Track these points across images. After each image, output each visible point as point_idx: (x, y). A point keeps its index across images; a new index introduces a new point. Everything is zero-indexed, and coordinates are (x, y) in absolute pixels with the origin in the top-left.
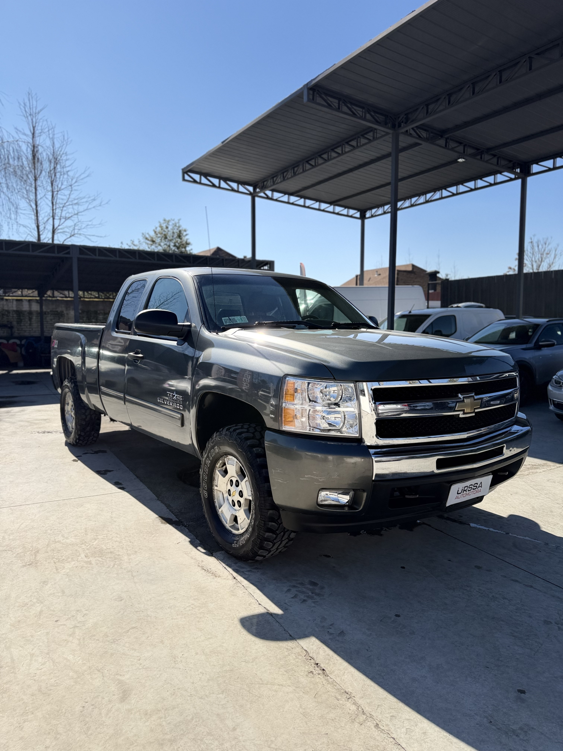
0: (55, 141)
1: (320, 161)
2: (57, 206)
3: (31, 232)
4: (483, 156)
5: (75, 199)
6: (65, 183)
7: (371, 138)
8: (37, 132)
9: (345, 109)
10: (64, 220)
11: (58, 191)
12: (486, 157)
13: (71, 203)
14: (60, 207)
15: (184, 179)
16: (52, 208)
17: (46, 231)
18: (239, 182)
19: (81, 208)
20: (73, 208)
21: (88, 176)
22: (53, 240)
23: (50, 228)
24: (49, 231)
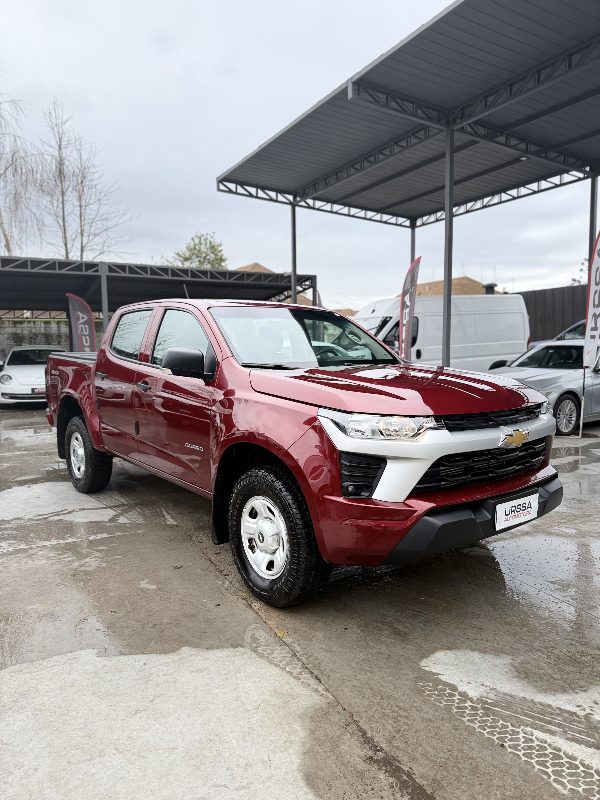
0: (83, 153)
1: (366, 164)
2: (86, 222)
3: (59, 250)
4: (548, 153)
5: (104, 214)
6: (93, 197)
7: (423, 137)
8: (63, 144)
9: (394, 105)
10: (93, 237)
11: (86, 206)
12: (552, 155)
13: (100, 219)
14: (88, 223)
15: (219, 190)
16: (80, 225)
17: (74, 249)
18: (279, 191)
19: (110, 224)
20: (102, 224)
22: (82, 258)
23: (78, 245)
24: (77, 249)
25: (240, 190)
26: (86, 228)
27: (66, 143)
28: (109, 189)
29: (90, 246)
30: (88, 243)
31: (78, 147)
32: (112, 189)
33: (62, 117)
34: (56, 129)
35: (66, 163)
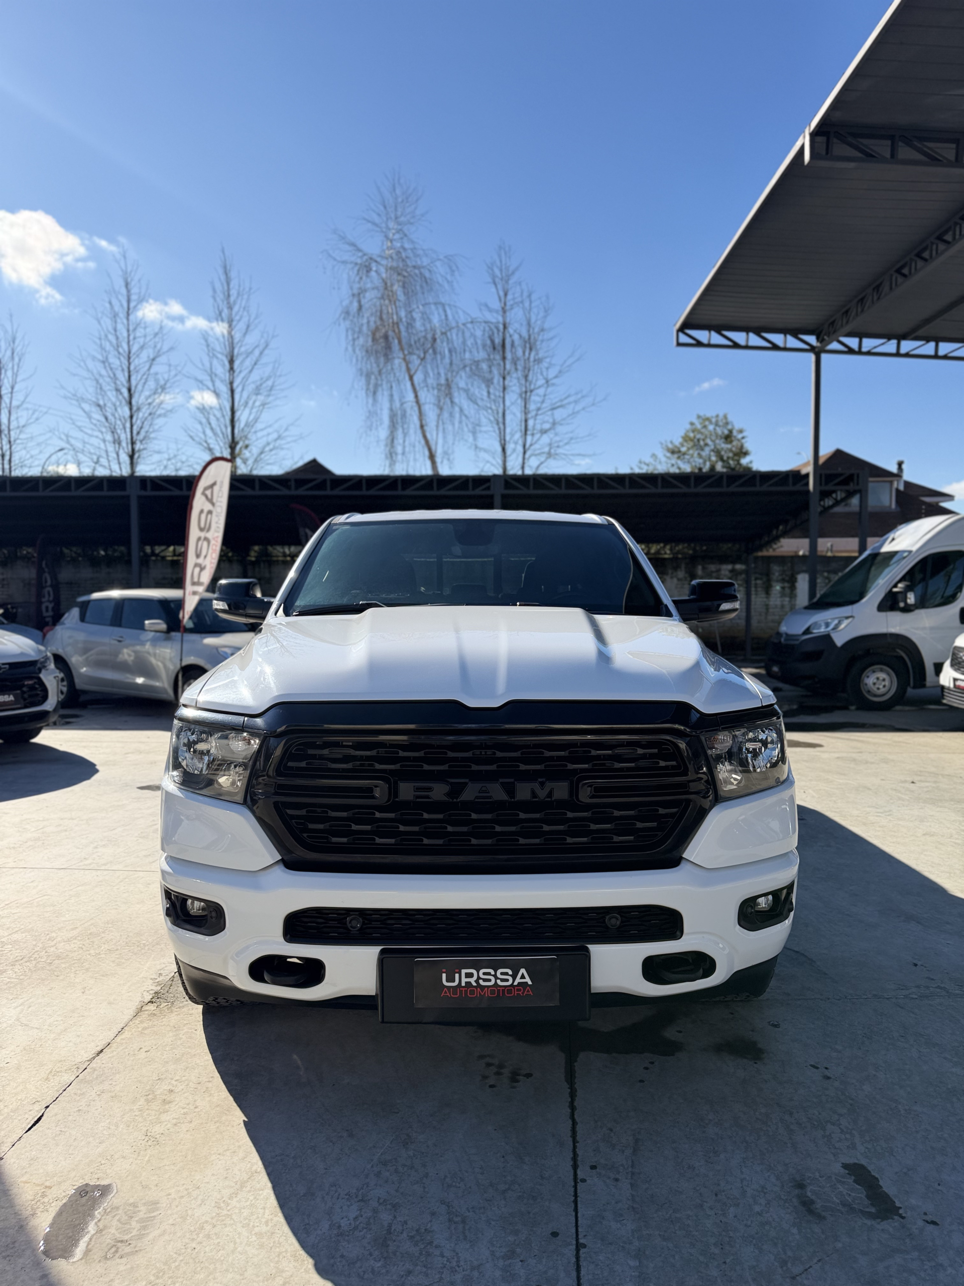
1: (918, 264)
9: (908, 154)
10: (538, 435)
11: (531, 391)
14: (534, 416)
15: (679, 344)
17: (515, 455)
18: (784, 331)
21: (578, 360)
22: (523, 468)
23: (520, 449)
24: (518, 455)
25: (716, 338)
26: (531, 423)
27: (512, 302)
28: (565, 362)
29: (539, 449)
30: (531, 445)
31: (527, 304)
32: (568, 363)
33: (509, 267)
34: (500, 287)
35: (511, 331)
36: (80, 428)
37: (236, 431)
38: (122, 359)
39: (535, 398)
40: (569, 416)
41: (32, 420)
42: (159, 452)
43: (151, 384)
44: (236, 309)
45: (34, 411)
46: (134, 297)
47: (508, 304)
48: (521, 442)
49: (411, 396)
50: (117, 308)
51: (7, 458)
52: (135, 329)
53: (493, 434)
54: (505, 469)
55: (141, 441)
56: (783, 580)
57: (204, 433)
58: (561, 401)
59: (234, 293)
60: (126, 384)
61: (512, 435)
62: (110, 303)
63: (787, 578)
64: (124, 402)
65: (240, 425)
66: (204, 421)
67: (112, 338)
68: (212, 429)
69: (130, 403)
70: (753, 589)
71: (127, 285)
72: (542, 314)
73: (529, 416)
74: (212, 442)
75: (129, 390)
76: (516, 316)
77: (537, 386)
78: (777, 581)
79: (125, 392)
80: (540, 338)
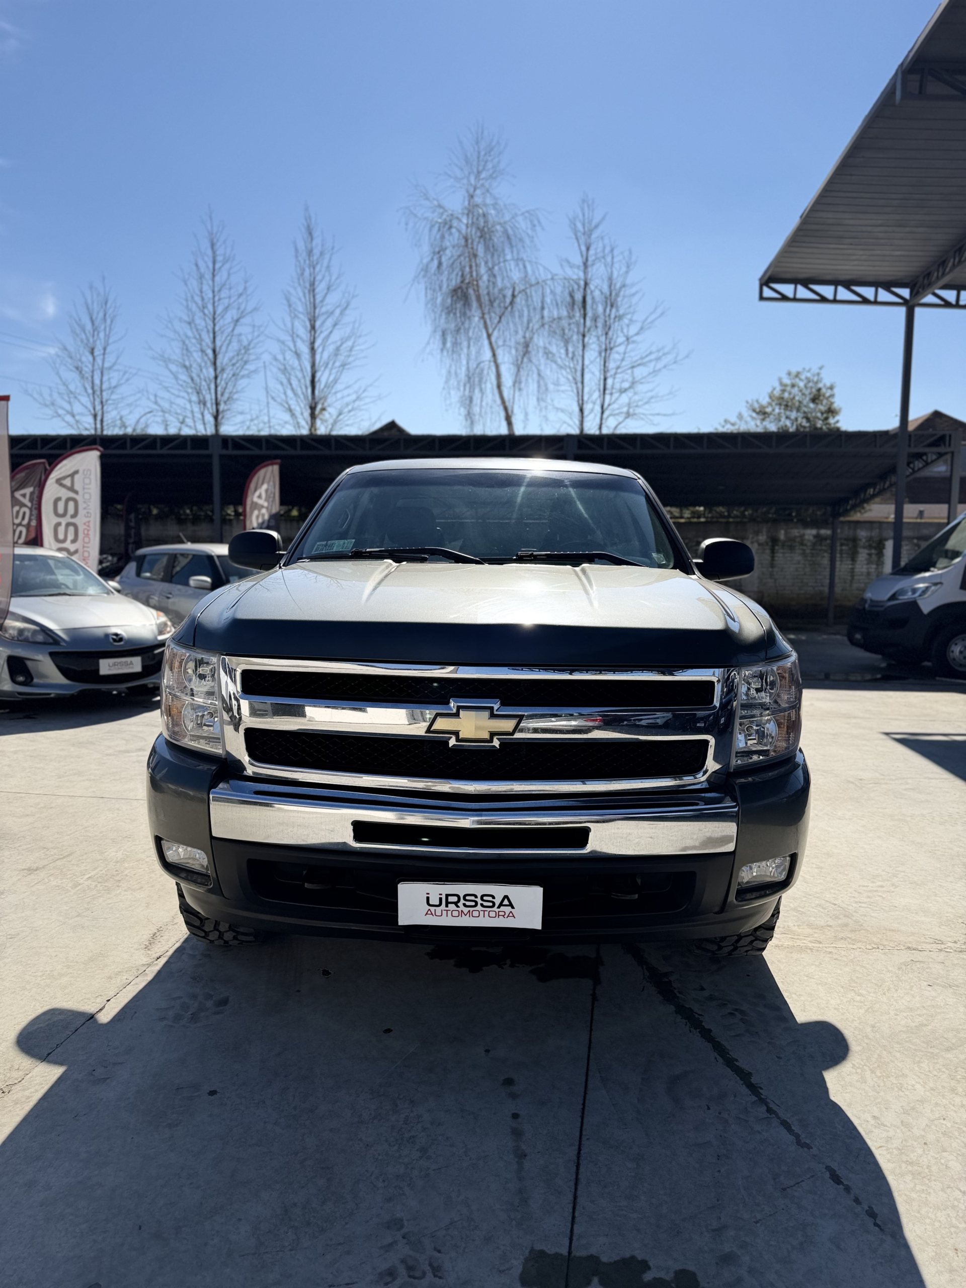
3: (570, 418)
10: (617, 395)
15: (762, 298)
18: (878, 285)
22: (600, 428)
23: (598, 408)
24: (596, 415)
26: (610, 382)
27: (593, 258)
29: (618, 409)
30: (609, 405)
31: (609, 259)
33: (592, 220)
34: (582, 241)
35: (592, 287)
36: (167, 389)
37: (317, 392)
38: (207, 319)
39: (615, 356)
40: (649, 374)
41: (123, 381)
42: (242, 413)
43: (235, 345)
44: (317, 269)
45: (125, 373)
46: (219, 258)
47: (590, 259)
48: (599, 402)
49: (488, 354)
50: (203, 270)
51: (99, 418)
52: (220, 291)
53: (571, 393)
54: (582, 430)
55: (225, 403)
56: (870, 547)
57: (285, 393)
58: (642, 358)
59: (316, 252)
60: (211, 345)
61: (591, 395)
62: (197, 265)
63: (874, 545)
64: (209, 363)
65: (319, 386)
66: (285, 381)
67: (198, 299)
68: (293, 390)
69: (215, 364)
70: (838, 555)
71: (213, 245)
72: (624, 269)
73: (608, 375)
74: (293, 403)
75: (214, 351)
76: (598, 273)
77: (617, 344)
78: (864, 547)
79: (210, 352)
80: (622, 293)
